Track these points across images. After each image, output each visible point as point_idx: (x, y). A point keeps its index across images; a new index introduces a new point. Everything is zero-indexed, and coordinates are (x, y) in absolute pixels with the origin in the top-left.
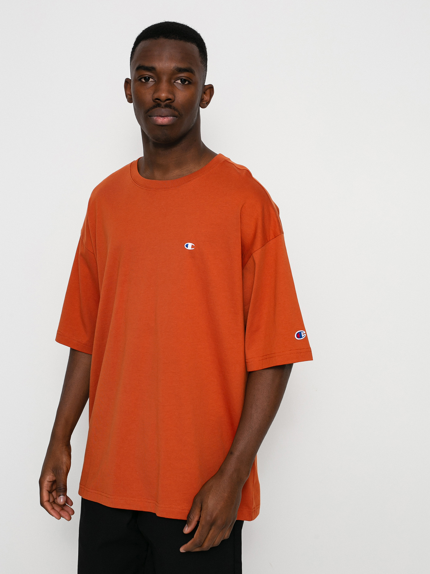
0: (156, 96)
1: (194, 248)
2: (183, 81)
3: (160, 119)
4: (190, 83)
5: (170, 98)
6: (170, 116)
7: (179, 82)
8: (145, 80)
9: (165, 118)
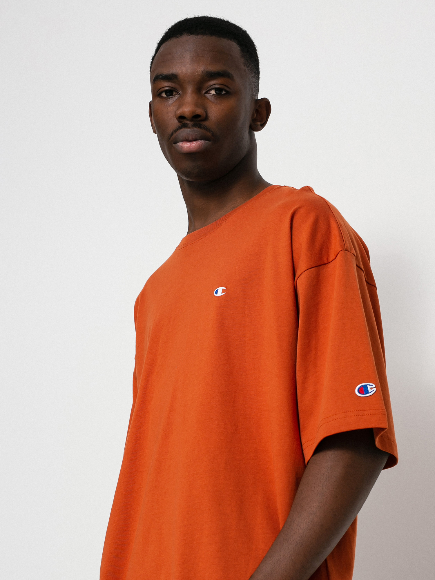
0: (179, 112)
1: (225, 293)
2: (219, 91)
3: (187, 144)
4: (228, 93)
5: (198, 114)
6: (201, 140)
7: (213, 92)
8: (166, 95)
9: (193, 143)
